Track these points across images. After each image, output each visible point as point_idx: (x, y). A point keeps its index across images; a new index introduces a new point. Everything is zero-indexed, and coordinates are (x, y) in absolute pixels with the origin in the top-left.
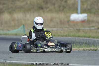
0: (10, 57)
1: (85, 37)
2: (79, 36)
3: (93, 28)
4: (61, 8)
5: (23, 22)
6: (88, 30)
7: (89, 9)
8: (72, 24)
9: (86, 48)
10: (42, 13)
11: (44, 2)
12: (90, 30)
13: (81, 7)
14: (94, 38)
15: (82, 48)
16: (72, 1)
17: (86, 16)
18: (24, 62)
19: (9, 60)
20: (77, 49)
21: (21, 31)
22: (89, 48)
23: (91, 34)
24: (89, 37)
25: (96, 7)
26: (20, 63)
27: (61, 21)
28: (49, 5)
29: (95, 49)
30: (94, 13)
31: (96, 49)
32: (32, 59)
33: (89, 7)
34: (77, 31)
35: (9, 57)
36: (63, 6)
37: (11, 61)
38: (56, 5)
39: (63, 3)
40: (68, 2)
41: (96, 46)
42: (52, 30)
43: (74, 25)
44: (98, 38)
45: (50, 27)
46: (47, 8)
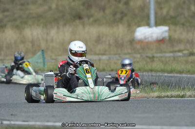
0: (12, 115)
1: (163, 71)
2: (151, 71)
3: (180, 54)
4: (118, 16)
5: (43, 46)
6: (170, 57)
7: (172, 17)
8: (138, 46)
9: (163, 94)
10: (81, 27)
11: (83, 4)
12: (174, 58)
13: (156, 14)
14: (181, 72)
15: (156, 94)
16: (139, 3)
17: (166, 31)
18: (38, 123)
19: (8, 120)
20: (145, 95)
21: (37, 62)
22: (169, 93)
23: (175, 66)
24: (171, 72)
25: (186, 13)
26: (28, 125)
27: (116, 41)
28: (93, 11)
29: (181, 94)
30: (183, 25)
31: (183, 95)
32: (53, 116)
33: (172, 13)
34: (148, 60)
35: (10, 114)
36: (122, 13)
37: (12, 123)
38: (108, 11)
39: (121, 6)
40: (132, 3)
41: (184, 89)
42: (100, 60)
43: (143, 49)
44: (188, 72)
45: (96, 54)
46: (89, 17)
